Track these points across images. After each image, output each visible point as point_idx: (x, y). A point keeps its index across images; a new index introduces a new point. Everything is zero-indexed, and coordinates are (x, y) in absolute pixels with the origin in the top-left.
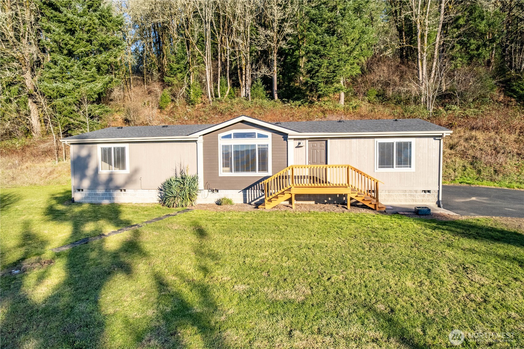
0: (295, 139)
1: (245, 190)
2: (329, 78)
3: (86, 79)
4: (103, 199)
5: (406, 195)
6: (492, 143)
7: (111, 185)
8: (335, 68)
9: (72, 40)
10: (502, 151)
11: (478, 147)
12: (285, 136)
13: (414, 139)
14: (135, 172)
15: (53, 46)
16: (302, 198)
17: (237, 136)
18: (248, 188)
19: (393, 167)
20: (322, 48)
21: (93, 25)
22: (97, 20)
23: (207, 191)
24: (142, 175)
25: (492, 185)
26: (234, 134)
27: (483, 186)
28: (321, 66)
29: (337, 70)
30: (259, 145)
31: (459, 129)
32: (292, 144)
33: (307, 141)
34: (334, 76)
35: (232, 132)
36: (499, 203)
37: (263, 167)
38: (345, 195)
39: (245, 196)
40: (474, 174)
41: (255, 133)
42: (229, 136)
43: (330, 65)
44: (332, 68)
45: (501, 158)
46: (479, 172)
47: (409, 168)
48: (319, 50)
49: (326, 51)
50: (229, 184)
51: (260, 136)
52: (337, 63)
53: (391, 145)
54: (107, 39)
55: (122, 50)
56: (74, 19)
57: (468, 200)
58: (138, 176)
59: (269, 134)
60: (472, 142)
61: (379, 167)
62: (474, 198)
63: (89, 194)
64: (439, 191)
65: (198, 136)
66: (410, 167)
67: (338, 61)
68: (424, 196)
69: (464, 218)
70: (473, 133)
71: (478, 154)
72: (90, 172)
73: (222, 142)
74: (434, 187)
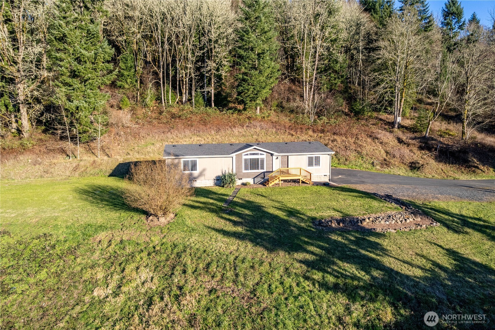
0: (276, 156)
1: (254, 178)
6: (344, 144)
10: (349, 149)
11: (338, 146)
12: (272, 155)
14: (202, 172)
17: (251, 154)
18: (256, 177)
19: (314, 166)
23: (237, 179)
25: (345, 168)
27: (342, 168)
30: (260, 158)
31: (328, 133)
32: (274, 157)
33: (281, 156)
35: (249, 153)
36: (349, 178)
37: (262, 168)
38: (299, 179)
39: (254, 181)
40: (337, 161)
41: (259, 153)
45: (348, 153)
46: (339, 160)
50: (247, 176)
51: (261, 154)
57: (338, 177)
58: (203, 174)
59: (265, 153)
60: (335, 143)
61: (309, 166)
62: (340, 176)
64: (330, 175)
65: (234, 155)
66: (320, 166)
68: (325, 177)
69: (340, 186)
70: (335, 137)
71: (338, 150)
73: (244, 157)
74: (328, 174)
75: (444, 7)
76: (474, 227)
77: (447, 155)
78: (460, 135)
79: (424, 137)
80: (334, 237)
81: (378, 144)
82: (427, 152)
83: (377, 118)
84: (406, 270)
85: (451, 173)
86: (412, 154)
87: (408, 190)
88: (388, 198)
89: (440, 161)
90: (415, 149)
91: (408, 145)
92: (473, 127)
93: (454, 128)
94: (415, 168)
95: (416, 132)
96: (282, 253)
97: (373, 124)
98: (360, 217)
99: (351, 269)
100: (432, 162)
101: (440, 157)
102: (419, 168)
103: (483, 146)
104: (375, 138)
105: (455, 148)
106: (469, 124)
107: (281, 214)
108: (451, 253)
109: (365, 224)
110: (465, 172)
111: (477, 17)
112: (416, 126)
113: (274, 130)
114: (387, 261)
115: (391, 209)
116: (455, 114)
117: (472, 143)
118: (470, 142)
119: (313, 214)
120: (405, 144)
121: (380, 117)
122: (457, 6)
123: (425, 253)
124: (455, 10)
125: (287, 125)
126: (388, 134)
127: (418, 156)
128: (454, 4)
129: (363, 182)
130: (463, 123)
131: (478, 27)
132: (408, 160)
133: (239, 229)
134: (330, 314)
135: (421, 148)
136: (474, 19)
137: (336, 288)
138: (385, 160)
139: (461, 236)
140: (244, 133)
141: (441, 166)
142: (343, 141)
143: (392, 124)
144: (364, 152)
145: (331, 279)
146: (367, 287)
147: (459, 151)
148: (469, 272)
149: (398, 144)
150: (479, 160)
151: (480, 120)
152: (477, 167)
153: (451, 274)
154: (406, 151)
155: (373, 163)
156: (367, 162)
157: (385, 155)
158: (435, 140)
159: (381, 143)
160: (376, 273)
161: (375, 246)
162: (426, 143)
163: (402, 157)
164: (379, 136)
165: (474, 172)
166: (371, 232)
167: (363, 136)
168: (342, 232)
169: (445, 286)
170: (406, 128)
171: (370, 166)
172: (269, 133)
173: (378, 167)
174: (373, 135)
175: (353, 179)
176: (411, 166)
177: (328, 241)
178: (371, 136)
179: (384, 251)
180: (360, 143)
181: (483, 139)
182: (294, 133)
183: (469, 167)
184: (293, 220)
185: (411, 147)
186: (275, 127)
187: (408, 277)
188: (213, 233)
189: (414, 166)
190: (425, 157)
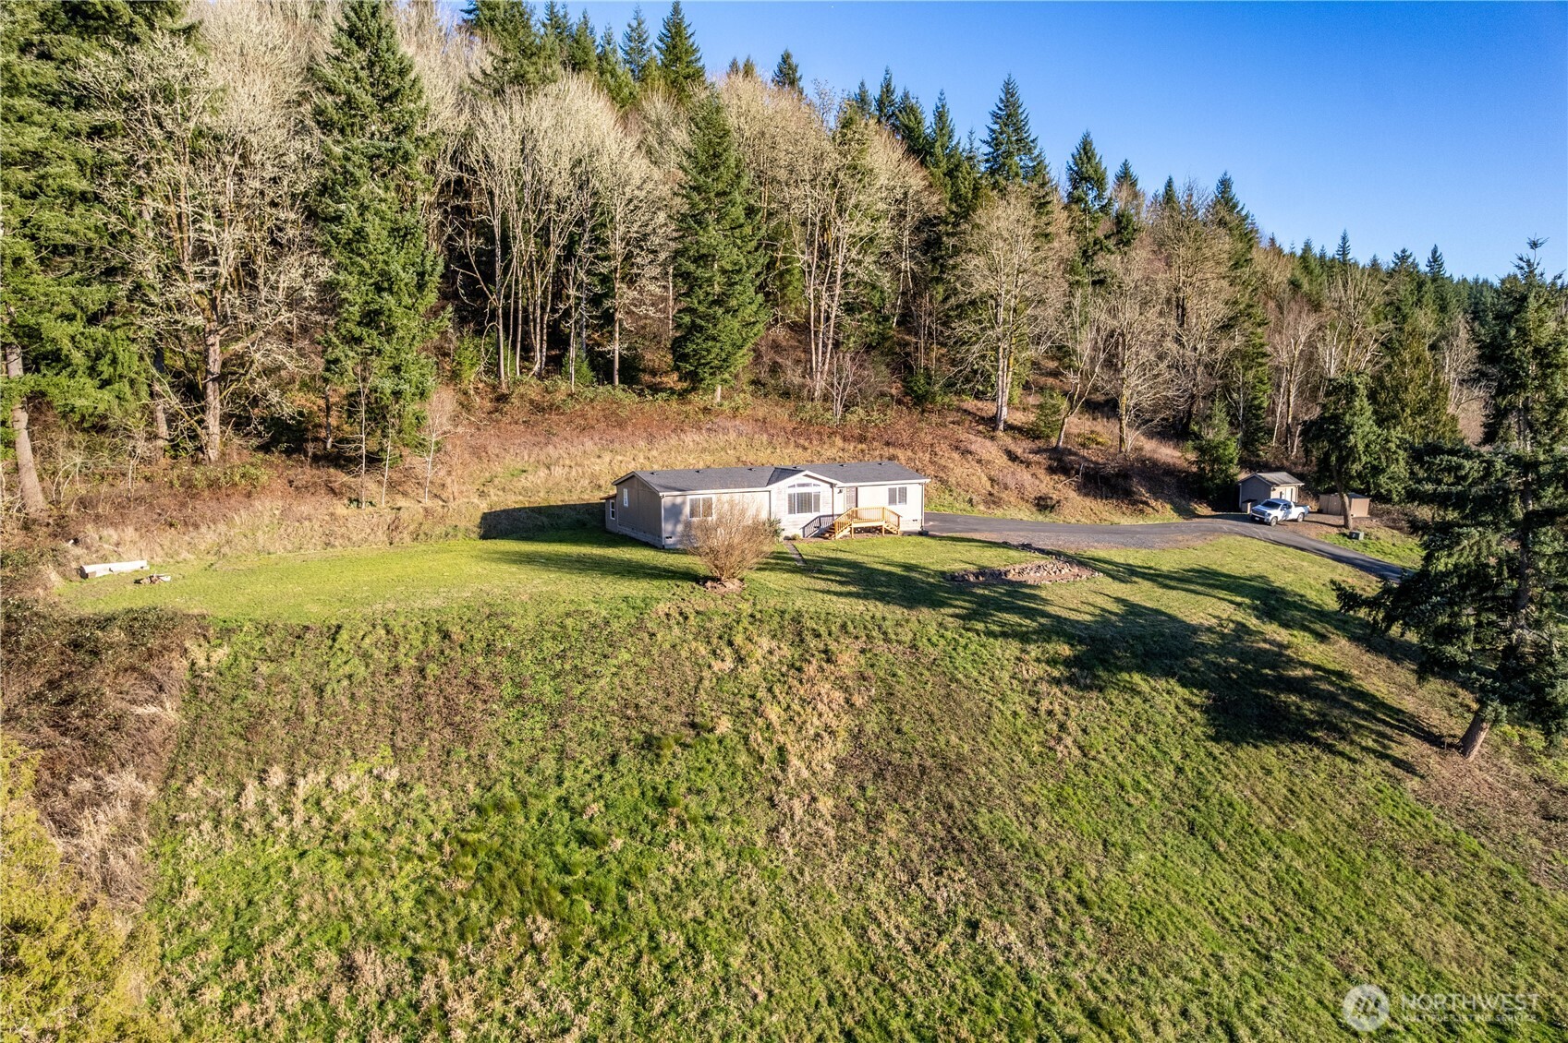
0: (839, 487)
1: (804, 528)
12: (832, 486)
17: (799, 485)
18: (806, 526)
30: (814, 493)
32: (836, 490)
35: (796, 483)
38: (882, 527)
39: (804, 532)
41: (811, 483)
42: (792, 486)
50: (793, 524)
51: (815, 485)
59: (821, 484)
62: (931, 523)
65: (773, 488)
74: (919, 517)
75: (1071, 161)
76: (1144, 576)
77: (1096, 483)
78: (1116, 443)
79: (1056, 449)
80: (980, 591)
81: (974, 463)
82: (1063, 478)
83: (959, 409)
84: (1073, 616)
85: (1105, 515)
86: (1037, 482)
87: (1050, 538)
88: (1026, 547)
89: (1086, 495)
90: (1041, 473)
91: (1028, 464)
92: (1138, 428)
93: (1104, 430)
94: (1046, 507)
95: (1038, 438)
96: (925, 610)
97: (953, 423)
98: (1003, 569)
99: (1013, 618)
100: (1073, 494)
101: (1085, 486)
102: (1053, 507)
103: (1155, 463)
104: (966, 452)
105: (1109, 469)
106: (1129, 425)
107: (898, 571)
108: (1118, 600)
109: (1010, 577)
110: (1128, 512)
111: (1132, 170)
112: (1038, 426)
113: (765, 437)
114: (1049, 609)
115: (1039, 559)
116: (1103, 398)
117: (1137, 460)
118: (1133, 456)
119: (939, 568)
120: (1022, 462)
121: (965, 406)
122: (1094, 163)
123: (1091, 601)
124: (1091, 172)
125: (790, 427)
126: (988, 443)
127: (1047, 484)
128: (1089, 159)
129: (976, 530)
130: (1120, 420)
131: (1136, 195)
132: (1032, 493)
133: (852, 589)
134: (1007, 656)
135: (1051, 470)
136: (1125, 177)
137: (1004, 635)
138: (991, 494)
139: (1129, 585)
140: (705, 445)
141: (1088, 502)
142: (909, 459)
143: (992, 422)
144: (952, 481)
145: (996, 628)
146: (1035, 632)
147: (1117, 475)
148: (1140, 615)
149: (1010, 463)
150: (1149, 491)
151: (1147, 416)
152: (1146, 503)
153: (1122, 617)
154: (1025, 476)
155: (970, 500)
156: (960, 499)
157: (988, 484)
158: (1075, 454)
159: (979, 461)
160: (1042, 620)
161: (1034, 598)
162: (1060, 460)
163: (1020, 489)
164: (973, 448)
165: (1142, 511)
166: (1023, 584)
167: (943, 448)
168: (985, 585)
169: (1116, 627)
170: (1020, 430)
171: (968, 507)
172: (756, 443)
173: (982, 507)
174: (962, 445)
175: (959, 527)
176: (1038, 505)
177: (974, 595)
178: (957, 448)
179: (1045, 601)
180: (943, 462)
181: (1154, 451)
182: (806, 444)
183: (1135, 503)
184: (913, 574)
185: (1034, 469)
186: (767, 431)
187: (1078, 622)
188: (820, 595)
189: (1043, 504)
190: (1060, 486)
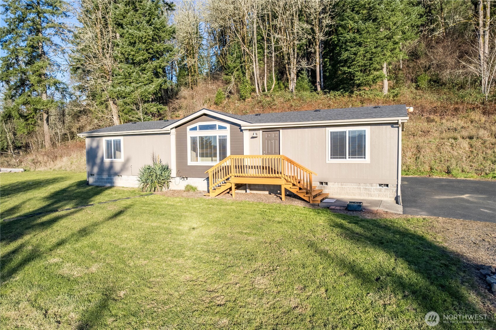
0: (250, 130)
1: (208, 179)
2: (366, 66)
3: (143, 82)
4: (107, 183)
5: (360, 188)
7: (112, 172)
8: (372, 55)
9: (133, 51)
12: (240, 127)
13: (369, 127)
14: (127, 160)
15: (121, 57)
16: (257, 187)
17: (202, 128)
19: (346, 158)
20: (358, 36)
21: (147, 37)
22: (151, 32)
23: (179, 178)
24: (132, 163)
26: (199, 126)
28: (357, 54)
29: (374, 57)
30: (220, 136)
32: (247, 135)
33: (261, 131)
34: (371, 64)
35: (197, 124)
37: (224, 157)
41: (216, 125)
42: (195, 129)
43: (366, 53)
44: (368, 56)
47: (363, 159)
48: (355, 38)
49: (362, 39)
50: (196, 172)
51: (221, 128)
52: (374, 50)
53: (343, 134)
54: (161, 47)
55: (173, 55)
56: (135, 34)
58: (129, 164)
59: (228, 126)
61: (331, 158)
63: (98, 179)
64: (397, 185)
65: (170, 129)
66: (365, 158)
67: (375, 48)
68: (380, 191)
72: (98, 161)
73: (190, 134)
